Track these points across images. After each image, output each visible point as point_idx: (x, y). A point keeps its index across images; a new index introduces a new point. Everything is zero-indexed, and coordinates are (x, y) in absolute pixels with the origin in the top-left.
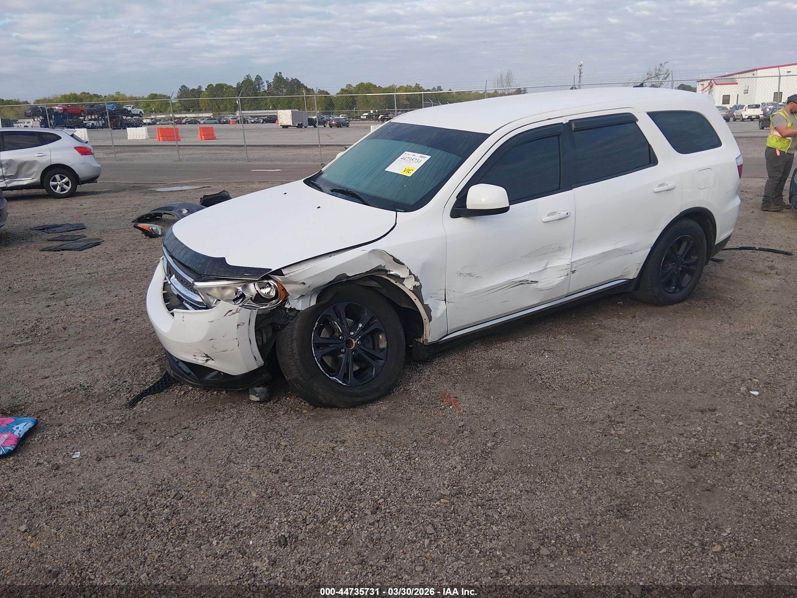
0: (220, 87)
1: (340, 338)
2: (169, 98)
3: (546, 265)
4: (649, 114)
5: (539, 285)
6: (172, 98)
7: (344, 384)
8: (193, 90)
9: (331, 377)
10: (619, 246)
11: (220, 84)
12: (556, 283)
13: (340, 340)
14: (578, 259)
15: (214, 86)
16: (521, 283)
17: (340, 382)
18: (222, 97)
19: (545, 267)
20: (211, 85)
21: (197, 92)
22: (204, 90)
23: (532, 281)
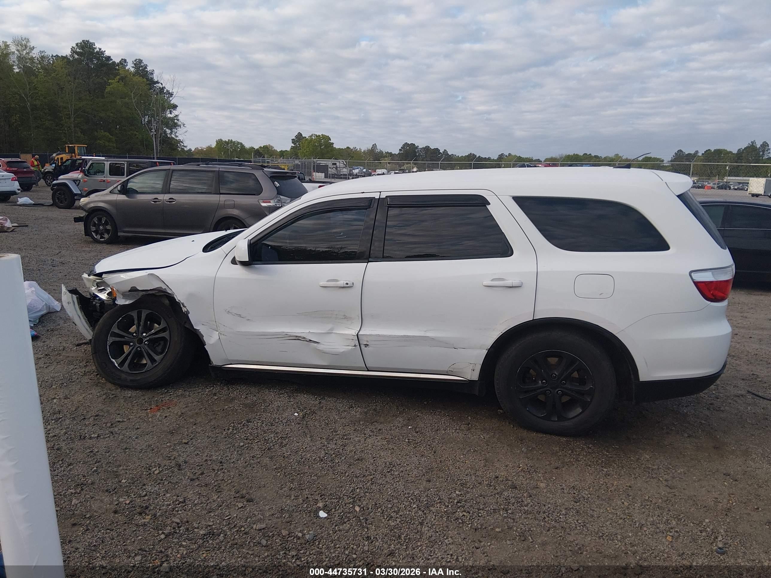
0: (719, 152)
1: (134, 334)
2: (663, 161)
3: (332, 329)
4: (517, 199)
5: (320, 347)
6: (665, 162)
7: (119, 368)
8: (689, 154)
9: (112, 359)
10: (430, 334)
11: (719, 150)
12: (342, 350)
13: (133, 336)
14: (368, 334)
15: (712, 151)
16: (298, 338)
17: (117, 365)
18: (718, 162)
19: (329, 330)
20: (709, 150)
21: (690, 157)
22: (700, 154)
23: (310, 340)
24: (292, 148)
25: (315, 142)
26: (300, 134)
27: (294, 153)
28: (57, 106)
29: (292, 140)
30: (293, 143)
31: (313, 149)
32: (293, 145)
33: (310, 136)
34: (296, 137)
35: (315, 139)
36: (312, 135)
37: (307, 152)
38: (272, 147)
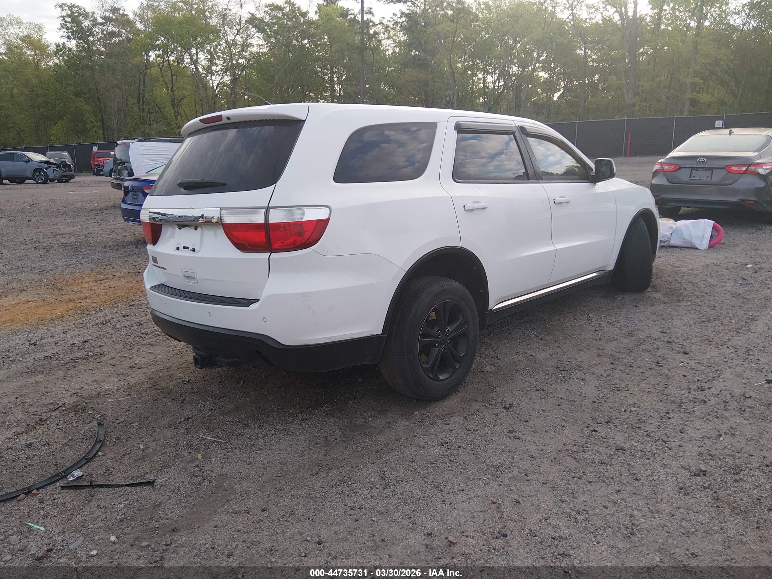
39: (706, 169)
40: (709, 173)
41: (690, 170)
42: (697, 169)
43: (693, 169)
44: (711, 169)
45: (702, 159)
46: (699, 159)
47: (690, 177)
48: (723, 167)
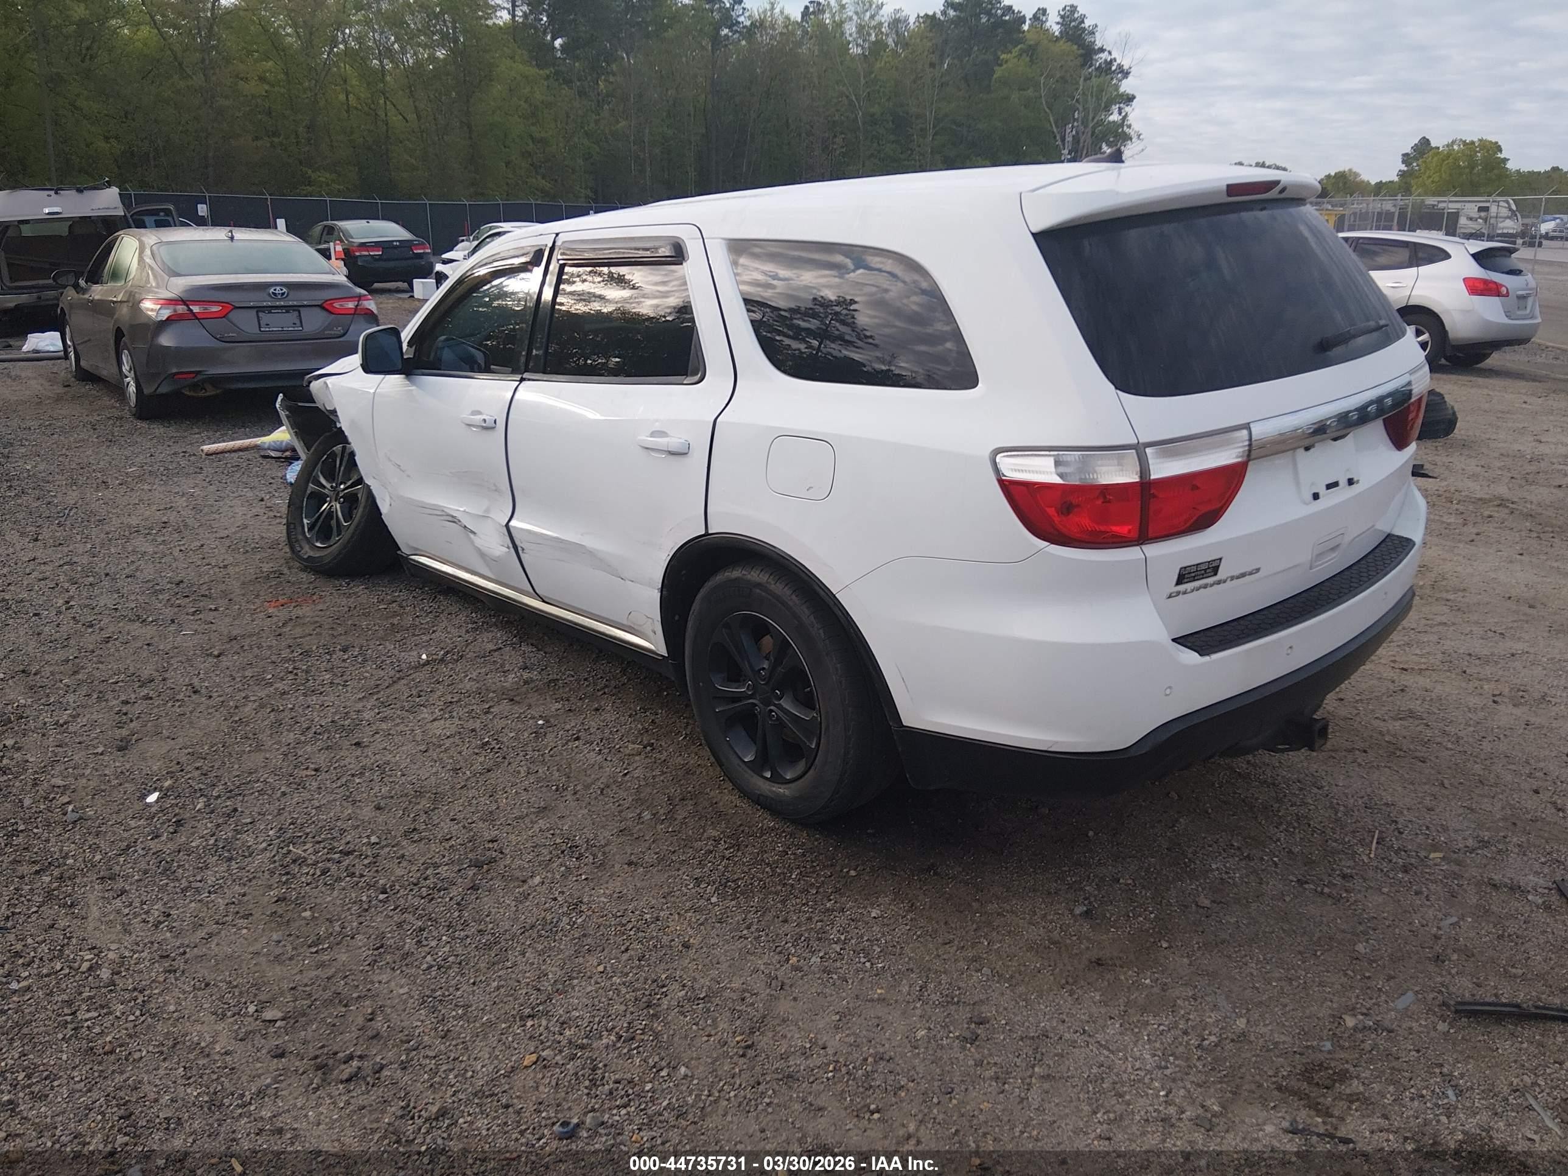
3: (488, 510)
5: (477, 542)
12: (498, 553)
14: (518, 526)
16: (454, 520)
23: (466, 526)
24: (1402, 174)
25: (1456, 159)
26: (1425, 142)
27: (1406, 182)
28: (907, 113)
29: (1404, 155)
30: (1403, 162)
31: (1451, 175)
32: (1404, 168)
33: (1448, 146)
34: (1415, 148)
35: (1458, 152)
36: (1453, 142)
37: (1433, 182)
38: (1356, 175)
39: (288, 309)
40: (292, 317)
41: (254, 312)
42: (269, 309)
43: (260, 309)
44: (297, 308)
45: (278, 288)
46: (272, 290)
47: (260, 327)
48: (319, 303)
